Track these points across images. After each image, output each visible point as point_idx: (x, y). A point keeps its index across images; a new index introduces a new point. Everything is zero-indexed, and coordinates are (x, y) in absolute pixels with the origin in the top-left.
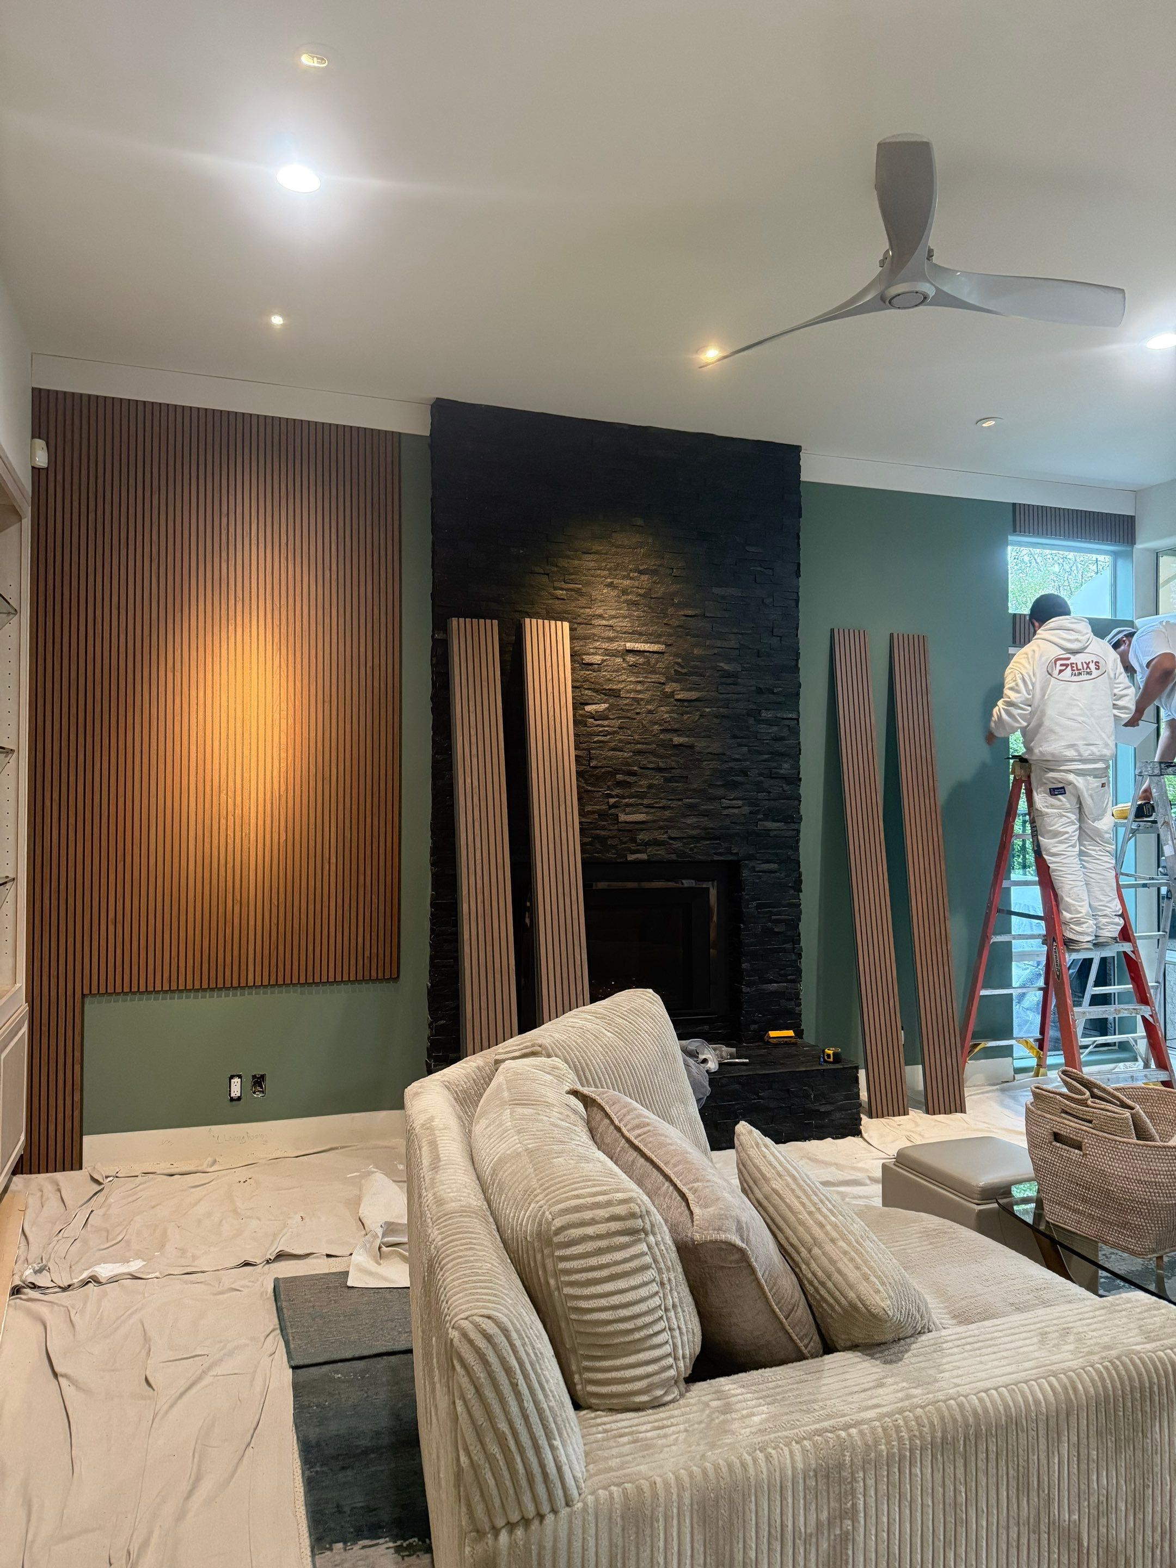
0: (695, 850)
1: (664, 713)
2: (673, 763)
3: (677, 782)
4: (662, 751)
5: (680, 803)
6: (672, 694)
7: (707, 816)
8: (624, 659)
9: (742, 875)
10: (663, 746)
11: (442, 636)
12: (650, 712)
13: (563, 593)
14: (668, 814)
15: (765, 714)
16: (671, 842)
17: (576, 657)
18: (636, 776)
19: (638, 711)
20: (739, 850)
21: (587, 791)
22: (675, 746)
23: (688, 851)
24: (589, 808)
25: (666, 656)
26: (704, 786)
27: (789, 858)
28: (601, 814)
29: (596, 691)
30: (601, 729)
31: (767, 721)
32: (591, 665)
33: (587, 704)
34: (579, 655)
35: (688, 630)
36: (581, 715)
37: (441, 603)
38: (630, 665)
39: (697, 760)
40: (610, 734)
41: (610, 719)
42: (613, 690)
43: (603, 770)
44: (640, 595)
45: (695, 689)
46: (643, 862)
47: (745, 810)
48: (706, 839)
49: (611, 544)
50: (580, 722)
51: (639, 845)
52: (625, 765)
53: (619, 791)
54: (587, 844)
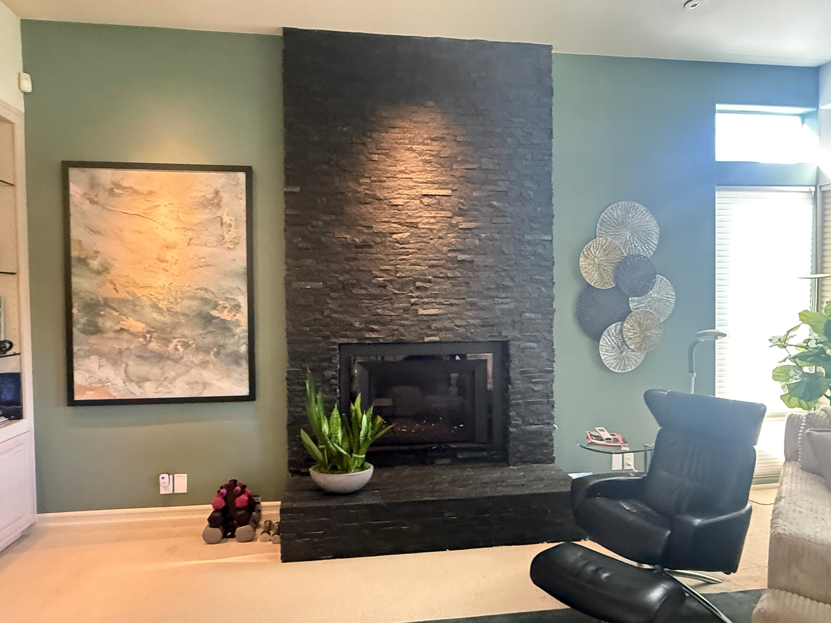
0: (475, 334)
1: (451, 238)
2: (458, 273)
3: (461, 286)
4: (450, 265)
5: (463, 301)
6: (457, 225)
7: (484, 310)
8: (421, 201)
9: (511, 351)
10: (451, 261)
11: (290, 189)
12: (440, 238)
13: (376, 157)
14: (455, 309)
15: (527, 237)
16: (457, 328)
17: (385, 201)
18: (431, 283)
19: (432, 237)
20: (508, 333)
21: (395, 294)
22: (459, 261)
23: (469, 335)
24: (396, 306)
25: (452, 198)
26: (481, 289)
27: (545, 338)
28: (406, 310)
29: (400, 224)
30: (404, 250)
31: (529, 242)
32: (397, 205)
33: (394, 233)
34: (387, 199)
35: (467, 180)
36: (390, 241)
37: (289, 167)
38: (426, 206)
39: (476, 271)
40: (411, 254)
41: (411, 243)
42: (413, 223)
43: (407, 279)
44: (432, 156)
45: (475, 221)
46: (435, 342)
47: (512, 305)
48: (482, 326)
49: (411, 121)
50: (389, 246)
51: (433, 330)
52: (422, 275)
53: (417, 293)
54: (395, 330)
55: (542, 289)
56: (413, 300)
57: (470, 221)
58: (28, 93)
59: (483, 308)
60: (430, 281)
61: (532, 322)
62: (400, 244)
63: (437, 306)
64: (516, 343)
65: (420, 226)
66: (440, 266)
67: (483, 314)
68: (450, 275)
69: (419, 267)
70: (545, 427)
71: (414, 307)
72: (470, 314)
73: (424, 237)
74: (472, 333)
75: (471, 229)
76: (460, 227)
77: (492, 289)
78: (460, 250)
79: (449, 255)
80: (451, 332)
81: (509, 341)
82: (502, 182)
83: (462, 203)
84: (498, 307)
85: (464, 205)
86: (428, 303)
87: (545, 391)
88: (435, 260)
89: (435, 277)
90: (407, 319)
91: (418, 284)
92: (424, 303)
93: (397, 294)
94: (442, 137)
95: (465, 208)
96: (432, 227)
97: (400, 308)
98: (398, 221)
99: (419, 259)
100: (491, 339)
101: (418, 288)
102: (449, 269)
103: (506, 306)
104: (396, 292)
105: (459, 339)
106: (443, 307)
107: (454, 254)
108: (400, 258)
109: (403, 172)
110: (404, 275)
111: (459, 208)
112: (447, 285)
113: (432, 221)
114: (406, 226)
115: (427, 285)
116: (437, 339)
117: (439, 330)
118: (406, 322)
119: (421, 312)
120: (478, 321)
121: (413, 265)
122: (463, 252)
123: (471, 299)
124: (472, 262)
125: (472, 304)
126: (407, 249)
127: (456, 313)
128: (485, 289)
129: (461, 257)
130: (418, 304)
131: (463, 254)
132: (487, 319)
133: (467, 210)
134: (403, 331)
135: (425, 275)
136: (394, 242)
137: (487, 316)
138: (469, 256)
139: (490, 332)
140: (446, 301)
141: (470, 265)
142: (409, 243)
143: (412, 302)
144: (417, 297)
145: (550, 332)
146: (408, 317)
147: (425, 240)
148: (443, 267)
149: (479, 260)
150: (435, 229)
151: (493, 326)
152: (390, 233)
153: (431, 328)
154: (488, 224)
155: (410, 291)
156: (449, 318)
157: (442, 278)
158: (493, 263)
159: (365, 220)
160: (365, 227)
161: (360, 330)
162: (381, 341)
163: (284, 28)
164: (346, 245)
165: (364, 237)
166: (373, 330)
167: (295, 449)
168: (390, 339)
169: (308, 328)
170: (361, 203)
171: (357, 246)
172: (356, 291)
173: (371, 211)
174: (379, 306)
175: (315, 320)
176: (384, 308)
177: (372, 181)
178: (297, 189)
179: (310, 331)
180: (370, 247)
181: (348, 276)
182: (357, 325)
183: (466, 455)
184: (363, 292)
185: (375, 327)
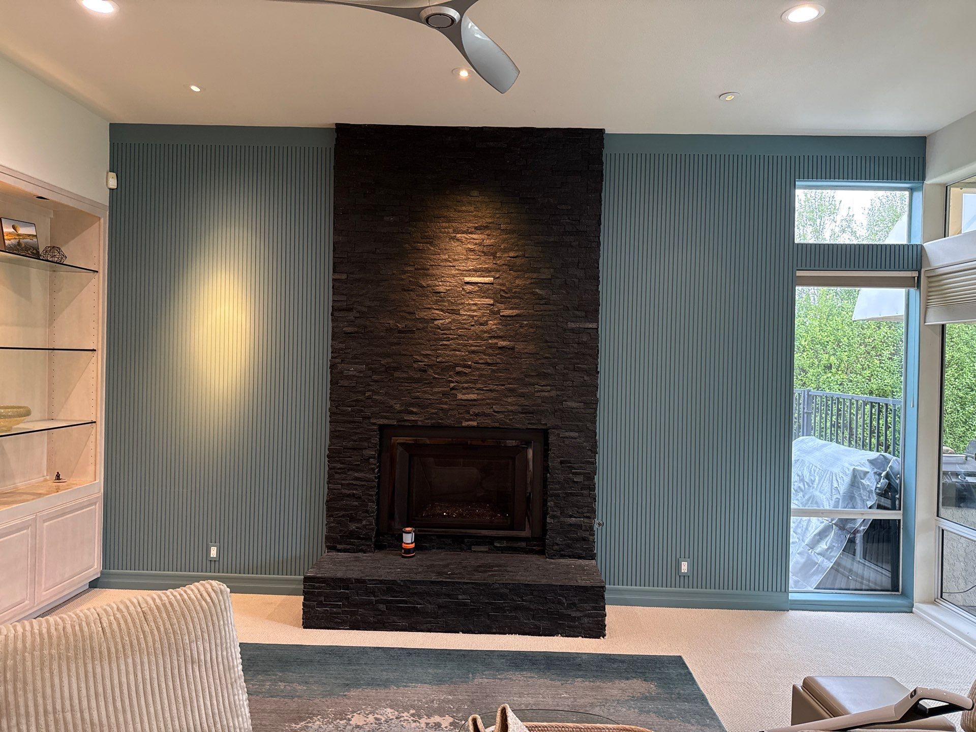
0: (513, 421)
1: (492, 324)
2: (498, 360)
3: (501, 372)
4: (490, 351)
5: (503, 387)
6: (498, 312)
7: (524, 397)
8: (463, 289)
9: (550, 439)
10: (490, 347)
11: (337, 276)
12: (481, 324)
13: (420, 246)
14: (493, 395)
15: (571, 325)
16: (495, 414)
17: (429, 288)
18: (470, 368)
19: (473, 323)
20: (549, 421)
21: (434, 378)
22: (500, 348)
23: (508, 421)
24: (436, 390)
25: (495, 286)
26: (522, 376)
27: (588, 428)
28: (444, 394)
29: (442, 311)
30: (445, 336)
31: (572, 330)
32: (439, 293)
33: (436, 320)
34: (430, 287)
35: (511, 267)
36: (431, 327)
37: (337, 256)
38: (468, 293)
39: (517, 357)
40: (452, 339)
41: (452, 329)
42: (455, 310)
43: (446, 364)
44: (476, 244)
45: (516, 308)
46: (473, 427)
47: (553, 393)
48: (522, 413)
49: (455, 210)
50: (431, 332)
51: (471, 415)
52: (462, 361)
53: (458, 378)
54: (434, 414)
55: (586, 378)
56: (452, 385)
57: (512, 308)
58: (113, 189)
59: (522, 395)
60: (469, 367)
61: (574, 411)
62: (441, 330)
63: (476, 392)
64: (557, 432)
65: (462, 312)
66: (481, 352)
67: (522, 401)
68: (489, 361)
69: (460, 353)
70: (586, 520)
71: (453, 392)
72: (509, 400)
73: (465, 324)
74: (510, 420)
75: (512, 316)
76: (501, 314)
77: (533, 376)
78: (500, 337)
79: (490, 341)
80: (489, 418)
81: (548, 429)
82: (546, 270)
83: (503, 291)
84: (538, 394)
85: (506, 293)
86: (467, 388)
87: (586, 483)
88: (476, 346)
89: (475, 363)
90: (446, 403)
91: (458, 369)
92: (463, 388)
93: (437, 378)
94: (487, 226)
95: (507, 296)
96: (473, 314)
97: (439, 392)
98: (440, 307)
99: (459, 344)
100: (530, 426)
101: (458, 373)
102: (489, 355)
103: (546, 394)
104: (436, 376)
105: (497, 425)
106: (482, 392)
107: (495, 341)
108: (441, 343)
109: (446, 260)
110: (444, 360)
111: (501, 295)
112: (487, 371)
113: (474, 308)
114: (447, 312)
115: (467, 370)
116: (475, 424)
117: (477, 415)
118: (446, 406)
119: (460, 396)
120: (516, 407)
121: (454, 350)
122: (503, 338)
123: (511, 386)
124: (513, 348)
125: (511, 390)
126: (448, 335)
127: (495, 399)
128: (525, 376)
129: (502, 343)
130: (456, 389)
131: (503, 340)
132: (527, 406)
133: (509, 298)
134: (441, 415)
135: (465, 360)
136: (435, 328)
137: (527, 404)
138: (508, 343)
139: (529, 420)
140: (485, 387)
141: (511, 352)
142: (449, 329)
143: (451, 387)
144: (457, 382)
145: (594, 422)
146: (447, 401)
147: (466, 326)
148: (483, 352)
149: (519, 346)
150: (476, 316)
151: (533, 413)
152: (432, 319)
153: (469, 413)
154: (530, 311)
155: (450, 375)
156: (488, 404)
157: (482, 364)
158: (534, 351)
159: (408, 306)
160: (408, 313)
161: (400, 412)
162: (420, 423)
163: (337, 124)
164: (389, 330)
165: (407, 322)
166: (412, 413)
167: (332, 525)
168: (429, 422)
169: (350, 409)
170: (405, 290)
171: (400, 332)
172: (397, 374)
173: (414, 298)
174: (419, 390)
175: (357, 401)
176: (425, 392)
177: (415, 269)
178: (344, 277)
179: (352, 411)
180: (413, 332)
181: (390, 360)
182: (398, 407)
183: (505, 544)
184: (405, 375)
185: (415, 410)
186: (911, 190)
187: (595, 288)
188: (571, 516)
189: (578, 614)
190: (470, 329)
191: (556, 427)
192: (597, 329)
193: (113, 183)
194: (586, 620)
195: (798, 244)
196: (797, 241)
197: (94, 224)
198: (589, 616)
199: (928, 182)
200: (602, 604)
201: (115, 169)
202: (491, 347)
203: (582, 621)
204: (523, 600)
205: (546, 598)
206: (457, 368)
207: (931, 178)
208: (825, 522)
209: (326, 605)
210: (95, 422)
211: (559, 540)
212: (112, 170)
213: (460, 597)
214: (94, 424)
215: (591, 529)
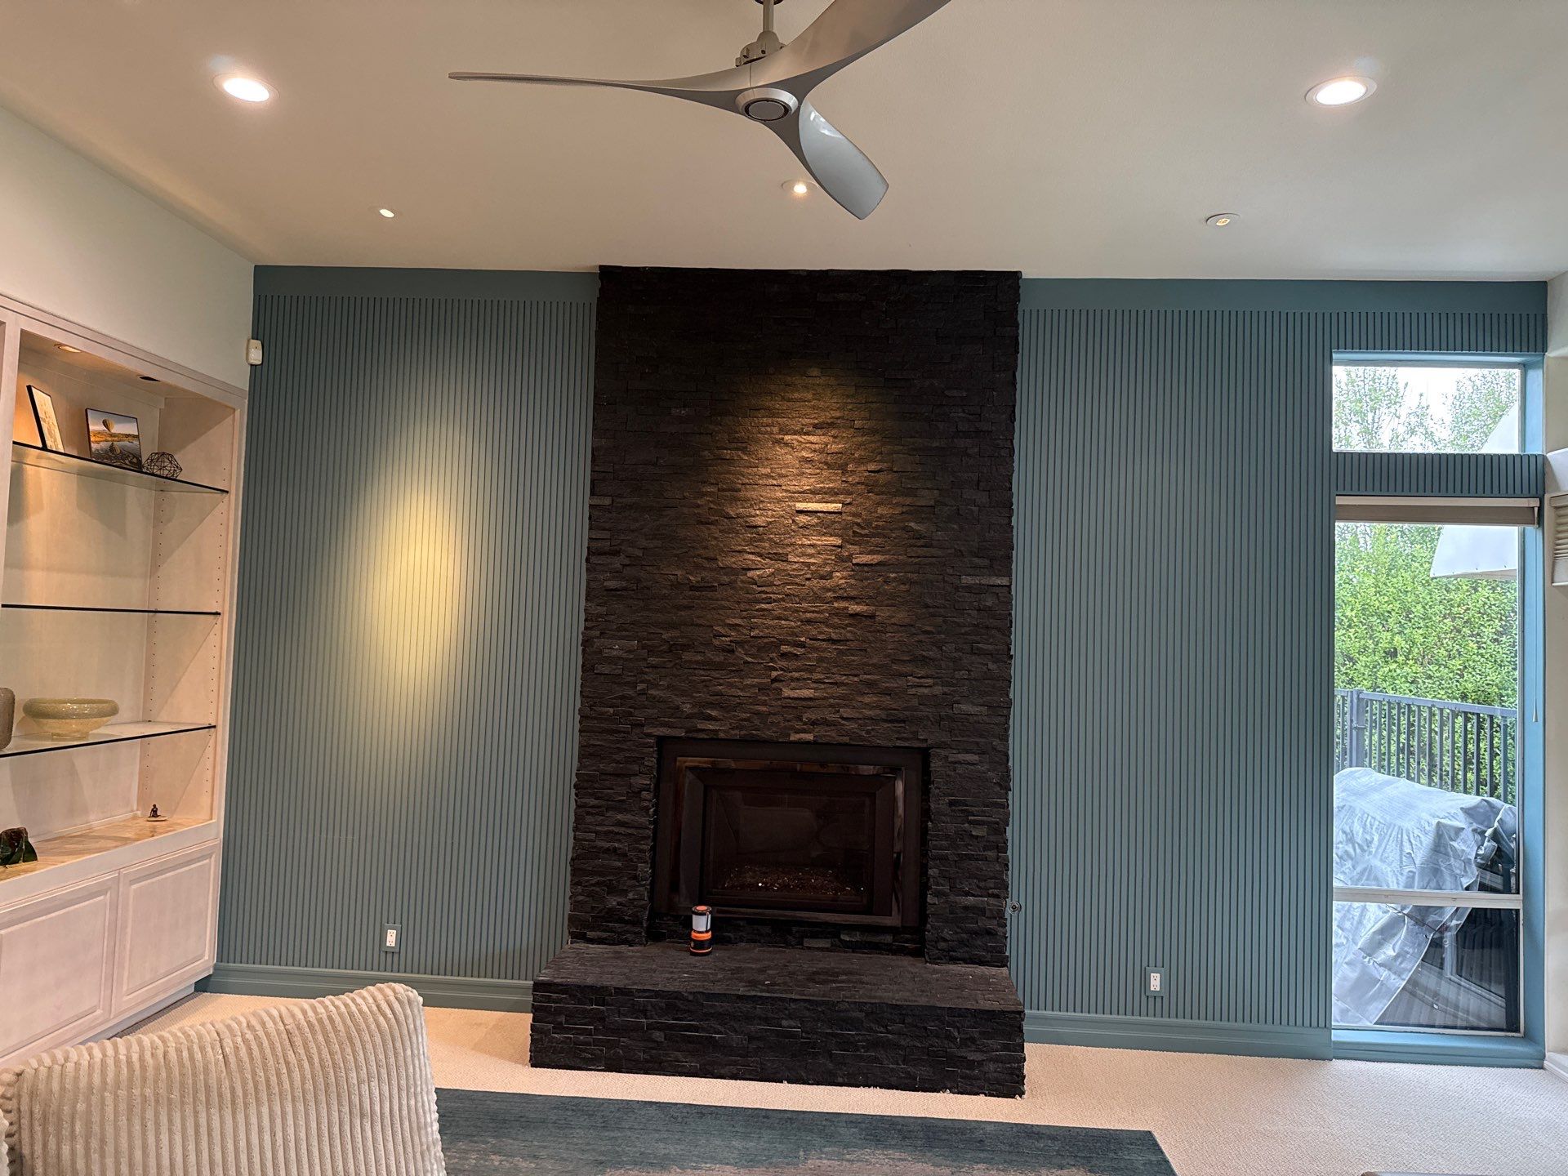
0: (873, 733)
1: (840, 578)
2: (848, 635)
3: (853, 655)
4: (835, 620)
5: (856, 679)
6: (849, 558)
7: (890, 695)
8: (793, 521)
9: (932, 765)
10: (836, 615)
11: (597, 501)
12: (823, 577)
13: (727, 453)
14: (841, 691)
15: (967, 580)
16: (843, 722)
17: (739, 520)
18: (804, 647)
19: (809, 576)
20: (928, 736)
21: (746, 662)
22: (852, 615)
23: (863, 733)
24: (748, 681)
25: (844, 516)
26: (887, 661)
27: (994, 749)
28: (762, 689)
29: (761, 555)
30: (764, 596)
31: (969, 588)
32: (756, 527)
33: (750, 569)
34: (741, 517)
35: (871, 487)
36: (742, 582)
37: (597, 468)
38: (801, 527)
39: (878, 631)
40: (775, 601)
41: (775, 585)
42: (780, 554)
43: (766, 640)
44: (815, 451)
45: (878, 552)
46: (808, 743)
47: (938, 690)
48: (885, 721)
49: (783, 398)
50: (741, 589)
51: (805, 724)
52: (790, 635)
53: (784, 664)
54: (745, 720)
55: (991, 666)
56: (774, 674)
57: (871, 553)
58: (256, 366)
59: (887, 692)
61: (971, 719)
62: (759, 586)
63: (815, 685)
64: (943, 753)
65: (791, 558)
66: (820, 622)
67: (887, 701)
68: (834, 636)
69: (787, 622)
70: (992, 901)
71: (776, 685)
72: (867, 700)
73: (796, 576)
74: (868, 732)
75: (872, 565)
76: (854, 561)
77: (904, 661)
78: (853, 598)
79: (836, 605)
80: (833, 728)
81: (930, 748)
82: (926, 492)
83: (858, 524)
84: (912, 691)
85: (863, 528)
86: (798, 679)
87: (992, 838)
88: (813, 612)
89: (811, 639)
90: (764, 704)
91: (784, 649)
92: (792, 679)
93: (749, 663)
94: (832, 422)
95: (863, 532)
96: (809, 561)
97: (754, 686)
98: (758, 550)
99: (785, 609)
100: (899, 743)
101: (784, 655)
102: (834, 627)
103: (926, 691)
104: (749, 659)
105: (846, 739)
106: (823, 686)
107: (843, 604)
108: (757, 607)
109: (768, 476)
110: (761, 634)
111: (854, 532)
112: (831, 652)
113: (811, 551)
114: (768, 558)
115: (799, 651)
116: (810, 737)
117: (814, 723)
118: (764, 709)
119: (787, 692)
120: (878, 712)
121: (780, 618)
122: (858, 601)
123: (868, 677)
124: (872, 616)
125: (870, 684)
126: (768, 593)
127: (843, 697)
128: (894, 661)
129: (855, 608)
130: (782, 681)
131: (858, 604)
132: (895, 710)
133: (866, 535)
134: (757, 722)
135: (795, 634)
136: (750, 583)
137: (894, 706)
138: (865, 608)
139: (899, 732)
140: (827, 678)
141: (868, 622)
142: (772, 584)
143: (773, 677)
144: (782, 670)
145: (1005, 738)
146: (766, 700)
147: (798, 580)
148: (825, 622)
149: (883, 614)
150: (814, 564)
151: (904, 722)
152: (744, 569)
153: (801, 720)
154: (901, 557)
155: (771, 659)
156: (831, 706)
157: (823, 640)
158: (907, 621)
159: (706, 548)
160: (706, 559)
161: (689, 717)
162: (722, 735)
163: (601, 267)
164: (676, 585)
165: (704, 574)
166: (710, 718)
167: (581, 898)
168: (736, 734)
169: (611, 710)
170: (702, 523)
171: (693, 588)
172: (686, 656)
173: (716, 535)
174: (721, 681)
175: (623, 697)
176: (731, 685)
177: (719, 490)
178: (607, 501)
179: (614, 714)
180: (712, 588)
181: (676, 633)
182: (687, 708)
183: (857, 937)
184: (699, 658)
185: (714, 713)
186: (1525, 367)
187: (1006, 521)
188: (967, 894)
189: (978, 1057)
190: (804, 585)
191: (942, 745)
192: (1009, 587)
193: (256, 356)
194: (992, 1066)
195: (1337, 453)
196: (1335, 448)
197: (226, 418)
198: (997, 1060)
199: (1550, 354)
200: (1018, 1040)
201: (260, 336)
202: (837, 613)
203: (986, 1069)
204: (889, 1032)
205: (925, 1028)
206: (783, 647)
207: (1554, 349)
208: (1391, 910)
209: (568, 1030)
210: (214, 727)
211: (947, 933)
212: (255, 337)
213: (784, 1023)
214: (213, 729)
215: (1000, 916)
